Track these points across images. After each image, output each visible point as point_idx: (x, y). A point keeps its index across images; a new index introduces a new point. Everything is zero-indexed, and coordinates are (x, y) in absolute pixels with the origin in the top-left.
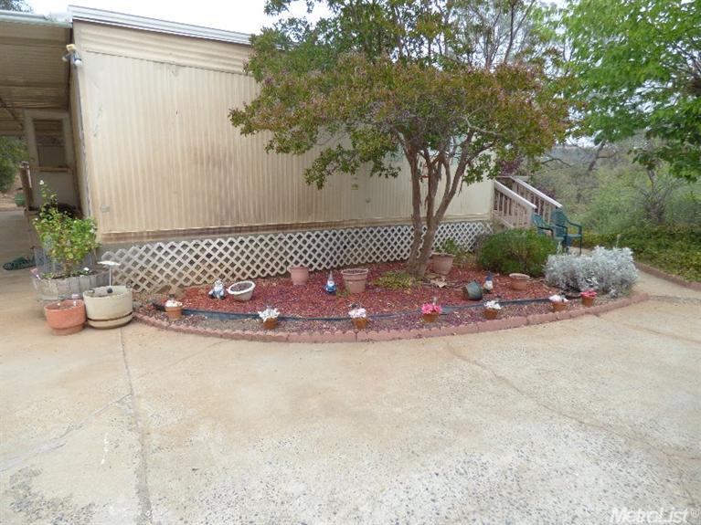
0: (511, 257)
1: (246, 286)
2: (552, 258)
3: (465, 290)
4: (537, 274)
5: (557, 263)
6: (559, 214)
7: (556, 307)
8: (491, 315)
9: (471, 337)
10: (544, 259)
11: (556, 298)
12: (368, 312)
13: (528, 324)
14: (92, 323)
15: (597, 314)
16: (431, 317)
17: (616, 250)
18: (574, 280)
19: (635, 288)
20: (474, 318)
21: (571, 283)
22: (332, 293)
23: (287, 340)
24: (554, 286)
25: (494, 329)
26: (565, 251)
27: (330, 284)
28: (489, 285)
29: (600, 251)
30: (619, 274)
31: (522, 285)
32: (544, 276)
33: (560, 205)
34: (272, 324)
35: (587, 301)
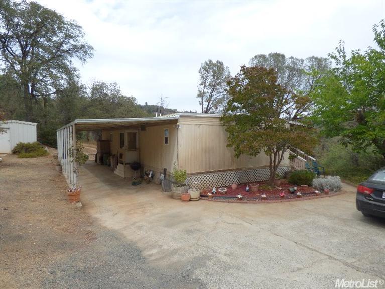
0: (300, 180)
1: (223, 190)
2: (314, 180)
3: (289, 190)
4: (310, 185)
5: (316, 181)
6: (315, 162)
7: (317, 194)
8: (299, 196)
9: (295, 202)
10: (311, 180)
11: (317, 192)
12: (266, 195)
13: (310, 199)
14: (191, 199)
15: (329, 196)
16: (282, 197)
17: (335, 177)
18: (322, 187)
19: (342, 189)
20: (294, 197)
21: (321, 188)
22: (248, 191)
23: (247, 203)
24: (316, 189)
25: (299, 200)
26: (318, 177)
27: (248, 189)
28: (296, 188)
29: (329, 177)
30: (336, 185)
31: (306, 189)
32: (312, 186)
33: (315, 160)
34: (241, 199)
35: (326, 193)
